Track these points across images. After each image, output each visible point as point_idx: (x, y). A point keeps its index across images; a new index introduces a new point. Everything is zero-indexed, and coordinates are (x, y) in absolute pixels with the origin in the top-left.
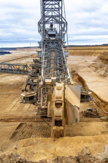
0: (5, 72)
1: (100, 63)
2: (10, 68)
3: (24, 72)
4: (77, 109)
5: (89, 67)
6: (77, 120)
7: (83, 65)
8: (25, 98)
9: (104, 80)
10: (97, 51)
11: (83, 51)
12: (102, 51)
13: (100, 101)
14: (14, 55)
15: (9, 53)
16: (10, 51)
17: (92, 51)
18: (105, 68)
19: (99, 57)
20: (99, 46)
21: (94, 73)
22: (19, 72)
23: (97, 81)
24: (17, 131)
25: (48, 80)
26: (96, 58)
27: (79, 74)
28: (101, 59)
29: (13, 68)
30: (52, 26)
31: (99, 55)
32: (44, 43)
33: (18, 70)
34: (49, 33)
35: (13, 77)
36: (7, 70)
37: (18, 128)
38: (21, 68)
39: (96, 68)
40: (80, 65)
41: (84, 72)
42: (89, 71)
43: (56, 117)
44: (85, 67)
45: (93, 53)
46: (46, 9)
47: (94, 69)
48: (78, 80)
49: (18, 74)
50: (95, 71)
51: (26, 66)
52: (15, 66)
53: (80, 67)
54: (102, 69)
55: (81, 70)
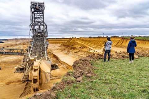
0: (8, 54)
1: (64, 47)
2: (11, 52)
3: (22, 54)
4: (48, 74)
5: (58, 50)
6: (48, 80)
7: (54, 49)
8: (17, 69)
9: (67, 56)
10: (60, 41)
11: (53, 41)
12: (63, 41)
13: (68, 66)
14: (7, 44)
15: (2, 42)
16: (3, 41)
17: (58, 41)
18: (67, 50)
19: (61, 45)
20: (60, 39)
21: (61, 53)
22: (18, 54)
23: (64, 57)
24: (26, 86)
25: (32, 58)
26: (60, 45)
27: (54, 53)
28: (64, 45)
29: (14, 52)
30: (40, 27)
31: (61, 43)
32: (34, 37)
33: (17, 53)
34: (38, 31)
35: (11, 57)
36: (9, 53)
37: (26, 85)
38: (19, 51)
39: (62, 50)
40: (52, 49)
41: (56, 52)
42: (58, 52)
43: (34, 77)
44: (55, 50)
45: (58, 42)
46: (36, 17)
47: (61, 51)
48: (53, 57)
49: (17, 55)
50: (62, 52)
51: (23, 50)
52: (15, 51)
53: (53, 50)
54: (65, 50)
55: (54, 52)
